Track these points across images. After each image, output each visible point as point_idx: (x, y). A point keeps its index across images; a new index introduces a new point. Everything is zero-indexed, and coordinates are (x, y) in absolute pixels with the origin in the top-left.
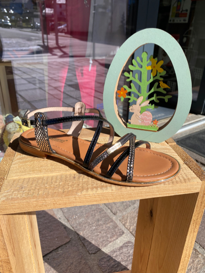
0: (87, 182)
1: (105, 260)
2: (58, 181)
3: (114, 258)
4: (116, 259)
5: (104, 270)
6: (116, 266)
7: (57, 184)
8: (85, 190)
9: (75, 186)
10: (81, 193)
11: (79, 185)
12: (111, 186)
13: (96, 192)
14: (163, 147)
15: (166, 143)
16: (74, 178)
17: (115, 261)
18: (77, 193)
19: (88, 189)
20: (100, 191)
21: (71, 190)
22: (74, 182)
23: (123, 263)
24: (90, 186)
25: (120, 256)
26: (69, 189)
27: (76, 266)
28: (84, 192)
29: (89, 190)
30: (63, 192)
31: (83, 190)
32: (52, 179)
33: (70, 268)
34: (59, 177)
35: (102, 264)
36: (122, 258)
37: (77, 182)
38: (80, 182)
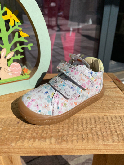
0: (29, 129)
8: (21, 140)
9: (14, 133)
10: (16, 144)
11: (18, 132)
13: (33, 144)
14: (117, 95)
15: (120, 91)
16: (18, 123)
18: (12, 142)
19: (25, 138)
20: (37, 143)
21: (6, 139)
22: (15, 128)
24: (29, 135)
26: (6, 137)
28: (19, 143)
29: (26, 140)
31: (19, 141)
37: (18, 129)
38: (21, 128)
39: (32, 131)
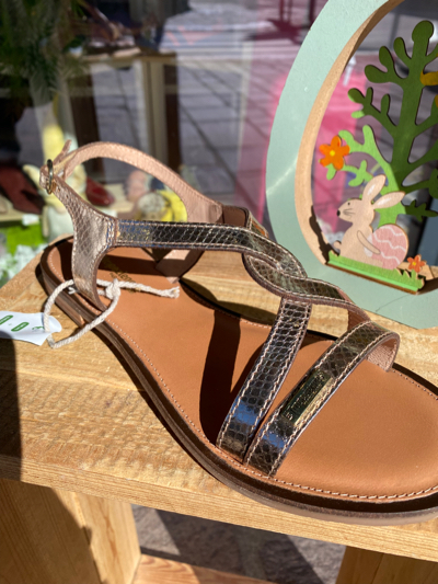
0: (133, 429)
1: (279, 548)
2: (59, 405)
3: (300, 551)
4: (305, 555)
5: (269, 571)
6: (300, 570)
7: (53, 412)
8: (107, 459)
9: (91, 434)
10: (93, 466)
11: (103, 433)
12: (187, 469)
13: (136, 475)
16: (108, 404)
17: (301, 558)
18: (82, 459)
19: (119, 455)
21: (70, 447)
22: (98, 419)
23: (318, 571)
24: (130, 447)
25: (316, 550)
26: (71, 441)
27: (211, 538)
28: (101, 466)
29: (122, 461)
30: (49, 447)
31: (101, 459)
32: (51, 392)
33: (197, 537)
34: (73, 390)
35: (270, 556)
36: (318, 559)
37: (106, 423)
38: (114, 423)
39: (142, 439)
